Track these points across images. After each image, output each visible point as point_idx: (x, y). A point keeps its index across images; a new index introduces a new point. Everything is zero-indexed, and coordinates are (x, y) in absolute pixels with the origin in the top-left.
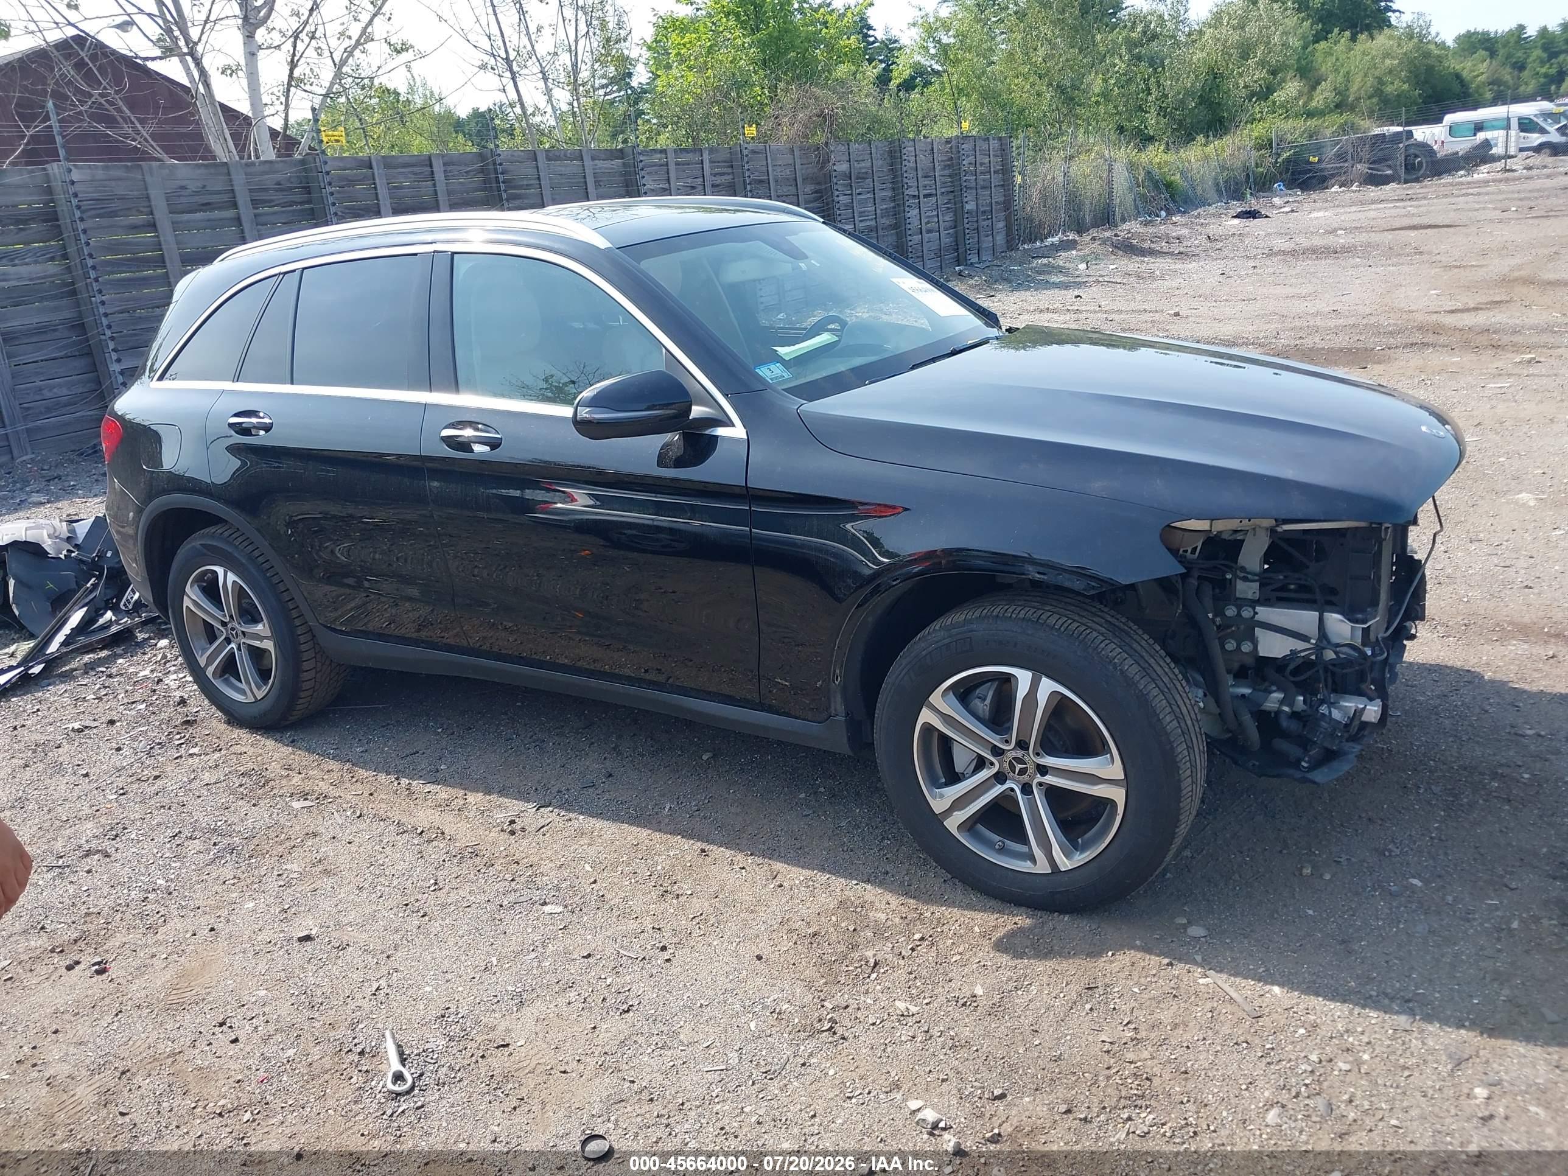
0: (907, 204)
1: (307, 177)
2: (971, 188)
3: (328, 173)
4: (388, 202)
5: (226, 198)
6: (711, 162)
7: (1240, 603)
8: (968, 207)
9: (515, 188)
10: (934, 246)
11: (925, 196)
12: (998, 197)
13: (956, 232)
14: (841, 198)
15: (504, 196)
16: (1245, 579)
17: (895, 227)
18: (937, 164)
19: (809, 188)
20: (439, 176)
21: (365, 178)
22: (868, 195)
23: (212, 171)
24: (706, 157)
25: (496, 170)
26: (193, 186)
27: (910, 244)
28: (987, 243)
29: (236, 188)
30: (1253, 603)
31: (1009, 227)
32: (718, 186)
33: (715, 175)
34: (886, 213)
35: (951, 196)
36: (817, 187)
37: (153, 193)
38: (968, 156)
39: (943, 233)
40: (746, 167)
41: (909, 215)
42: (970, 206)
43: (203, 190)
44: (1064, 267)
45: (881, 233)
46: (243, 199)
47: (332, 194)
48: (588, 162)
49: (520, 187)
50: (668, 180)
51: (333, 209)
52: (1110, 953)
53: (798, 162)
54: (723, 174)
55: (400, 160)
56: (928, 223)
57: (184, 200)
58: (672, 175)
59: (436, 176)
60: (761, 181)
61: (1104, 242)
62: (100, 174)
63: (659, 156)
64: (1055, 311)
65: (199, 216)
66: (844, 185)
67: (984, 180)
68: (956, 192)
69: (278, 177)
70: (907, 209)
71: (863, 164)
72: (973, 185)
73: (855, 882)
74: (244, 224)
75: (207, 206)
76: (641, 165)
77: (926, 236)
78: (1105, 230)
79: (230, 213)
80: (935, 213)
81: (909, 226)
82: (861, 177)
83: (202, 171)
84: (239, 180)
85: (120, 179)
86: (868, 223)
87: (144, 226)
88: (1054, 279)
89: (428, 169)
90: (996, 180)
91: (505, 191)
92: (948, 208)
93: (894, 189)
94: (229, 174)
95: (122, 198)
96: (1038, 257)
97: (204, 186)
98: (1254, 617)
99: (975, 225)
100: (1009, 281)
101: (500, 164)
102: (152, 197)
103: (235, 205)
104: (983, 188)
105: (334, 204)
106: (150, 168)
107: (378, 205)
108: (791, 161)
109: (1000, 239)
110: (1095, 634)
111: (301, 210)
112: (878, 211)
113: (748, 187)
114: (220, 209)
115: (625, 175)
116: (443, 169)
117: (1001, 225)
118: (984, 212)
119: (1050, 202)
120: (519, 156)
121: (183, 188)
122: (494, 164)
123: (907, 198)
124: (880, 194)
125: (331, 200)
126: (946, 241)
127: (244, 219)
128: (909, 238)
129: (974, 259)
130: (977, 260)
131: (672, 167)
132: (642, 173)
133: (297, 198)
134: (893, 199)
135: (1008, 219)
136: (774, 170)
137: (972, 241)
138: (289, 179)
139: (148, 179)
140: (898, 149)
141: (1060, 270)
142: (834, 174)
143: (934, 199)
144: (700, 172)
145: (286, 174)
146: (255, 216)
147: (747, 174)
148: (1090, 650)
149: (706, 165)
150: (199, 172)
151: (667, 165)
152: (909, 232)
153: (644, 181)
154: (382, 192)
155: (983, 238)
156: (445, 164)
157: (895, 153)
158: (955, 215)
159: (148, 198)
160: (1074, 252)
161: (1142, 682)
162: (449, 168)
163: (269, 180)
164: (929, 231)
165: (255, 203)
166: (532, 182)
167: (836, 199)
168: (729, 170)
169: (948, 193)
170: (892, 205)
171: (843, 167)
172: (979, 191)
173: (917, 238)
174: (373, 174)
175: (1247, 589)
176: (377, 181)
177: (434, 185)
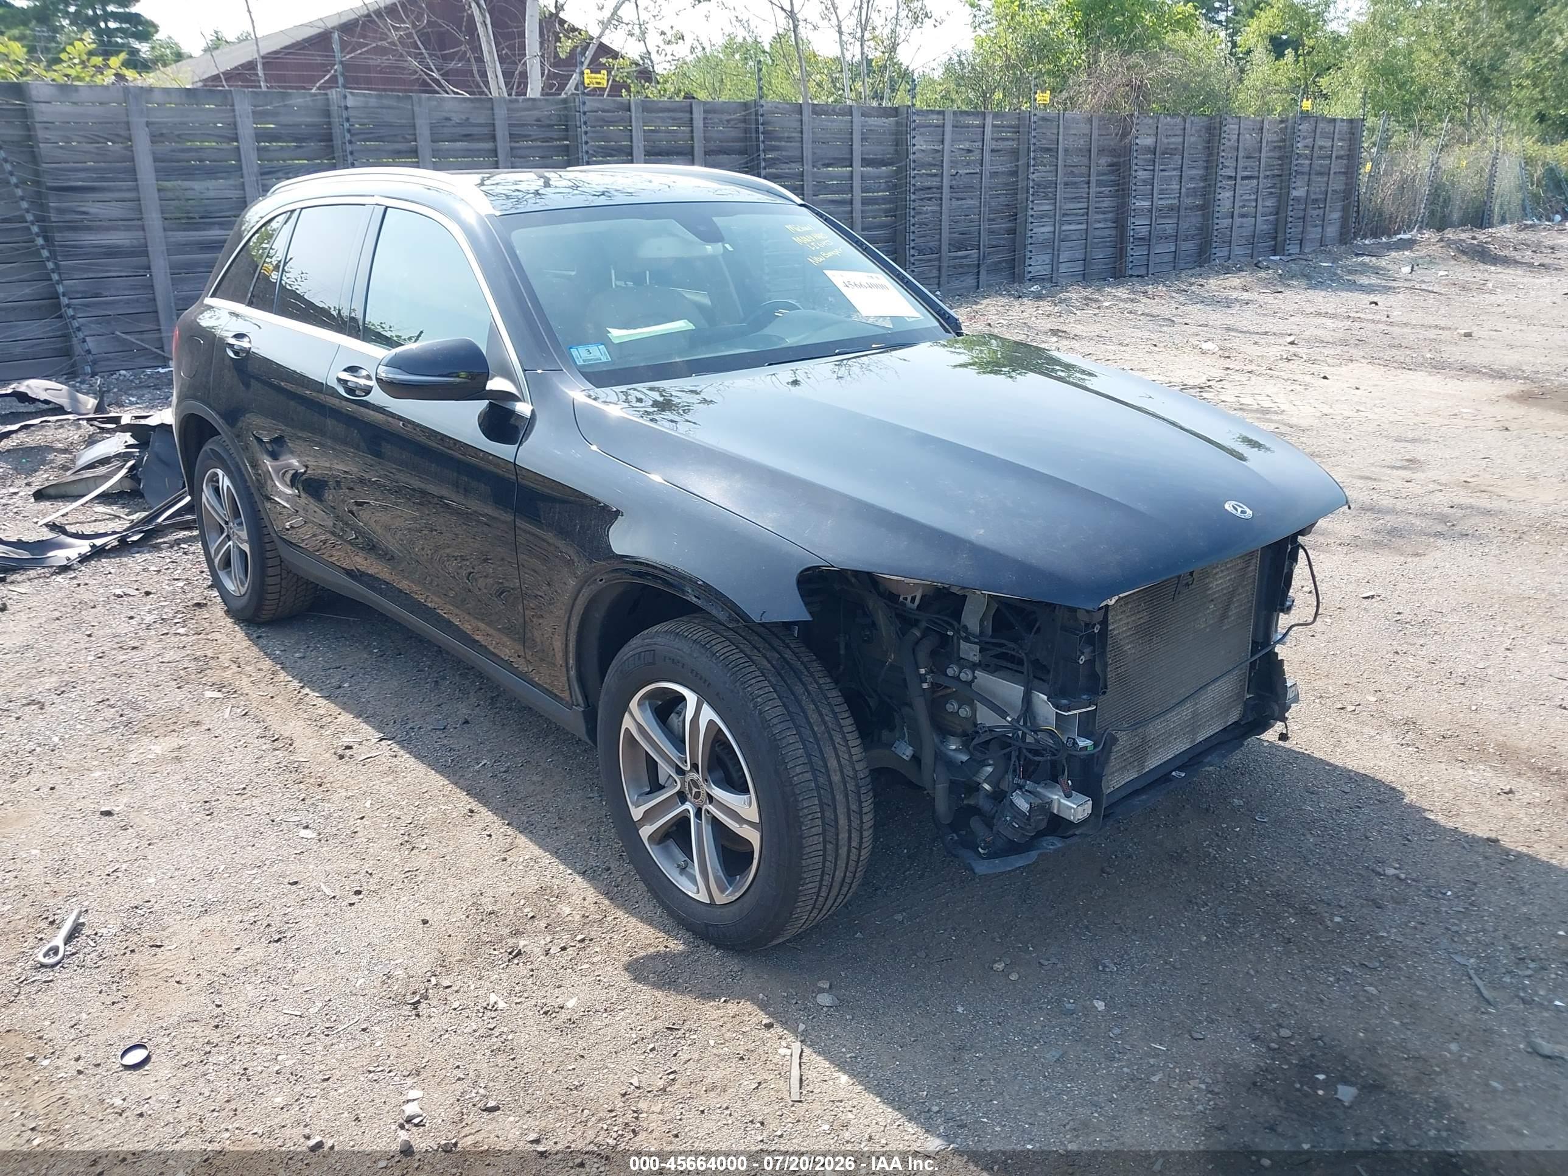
0: (1219, 184)
1: (566, 116)
2: (1303, 173)
3: (585, 113)
4: (641, 144)
5: (486, 130)
6: (994, 126)
7: (963, 663)
8: (1295, 193)
9: (772, 139)
10: (1246, 232)
11: (1244, 178)
12: (1337, 184)
13: (1277, 220)
14: (1140, 173)
15: (762, 146)
16: (967, 640)
17: (1202, 208)
18: (1264, 144)
19: (1104, 161)
20: (698, 123)
21: (622, 119)
22: (1174, 173)
23: (477, 105)
24: (989, 121)
25: (757, 120)
26: (456, 118)
27: (1216, 227)
28: (1314, 233)
29: (497, 122)
30: (974, 666)
31: (1344, 220)
32: (998, 151)
33: (997, 140)
34: (1193, 193)
35: (1277, 180)
36: (1115, 160)
37: (419, 122)
38: (1305, 138)
39: (1260, 219)
40: (1033, 133)
41: (1220, 197)
42: (1299, 192)
43: (466, 123)
44: (1384, 269)
45: (1182, 213)
46: (502, 133)
47: (586, 133)
48: (857, 119)
49: (780, 139)
50: (943, 142)
51: (585, 148)
52: (723, 999)
53: (1095, 133)
54: (1007, 139)
55: (660, 105)
56: (1244, 206)
57: (445, 130)
58: (948, 137)
59: (695, 123)
60: (1048, 150)
61: (1449, 243)
62: (373, 102)
63: (935, 117)
64: (1333, 316)
65: (459, 145)
66: (1145, 160)
67: (1321, 166)
68: (1283, 177)
69: (536, 113)
70: (1219, 190)
71: (1173, 140)
72: (1306, 169)
73: (570, 871)
74: (499, 155)
75: (467, 137)
76: (913, 125)
77: (1238, 221)
78: (1464, 231)
79: (488, 145)
80: (1253, 197)
81: (1218, 209)
82: (1170, 152)
83: (470, 105)
84: (501, 113)
85: (389, 108)
86: (1169, 202)
87: (406, 152)
88: (1364, 280)
89: (688, 115)
90: (1336, 166)
91: (763, 142)
92: (1271, 193)
93: (1207, 168)
94: (492, 109)
95: (390, 125)
96: (1363, 255)
97: (468, 119)
98: (973, 681)
99: (1301, 214)
100: (1308, 277)
101: (762, 115)
102: (418, 126)
103: (493, 138)
104: (1320, 174)
105: (586, 143)
106: (420, 99)
107: (631, 147)
108: (1088, 132)
109: (1332, 231)
110: (753, 668)
111: (558, 146)
112: (1183, 190)
113: (1032, 154)
114: (479, 140)
115: (896, 134)
116: (702, 116)
117: (1336, 215)
118: (1316, 201)
119: (1408, 194)
120: (784, 108)
121: (448, 119)
122: (757, 114)
123: (1220, 178)
124: (1188, 172)
125: (584, 138)
126: (1263, 226)
127: (499, 151)
128: (1216, 221)
129: (1294, 249)
130: (1298, 251)
131: (948, 129)
132: (913, 133)
133: (555, 135)
134: (1204, 179)
135: (1345, 210)
136: (1064, 139)
137: (1294, 231)
138: (549, 117)
139: (416, 109)
140: (1217, 125)
141: (1377, 271)
142: (1135, 148)
143: (1255, 182)
144: (980, 137)
145: (550, 111)
146: (512, 148)
147: (1033, 141)
148: (738, 684)
149: (988, 129)
150: (464, 105)
151: (943, 126)
152: (1217, 215)
153: (914, 141)
154: (637, 135)
155: (1309, 229)
156: (705, 112)
157: (1213, 131)
158: (1279, 201)
159: (414, 126)
160: (1407, 253)
161: (779, 726)
162: (710, 116)
163: (531, 115)
164: (1243, 216)
165: (513, 137)
166: (793, 135)
167: (1134, 174)
168: (1015, 136)
169: (1274, 176)
170: (1202, 184)
171: (1149, 141)
172: (1313, 177)
173: (1226, 222)
174: (631, 117)
175: (970, 651)
176: (634, 123)
177: (692, 131)
